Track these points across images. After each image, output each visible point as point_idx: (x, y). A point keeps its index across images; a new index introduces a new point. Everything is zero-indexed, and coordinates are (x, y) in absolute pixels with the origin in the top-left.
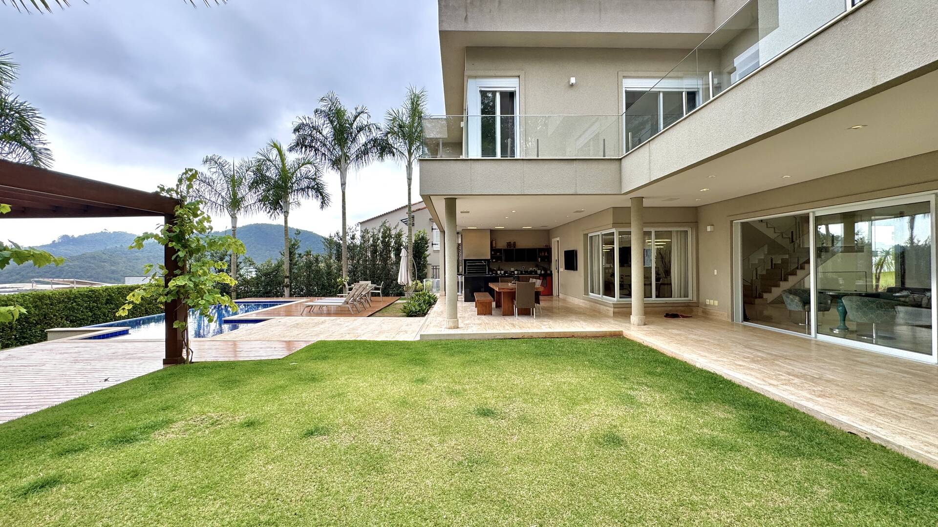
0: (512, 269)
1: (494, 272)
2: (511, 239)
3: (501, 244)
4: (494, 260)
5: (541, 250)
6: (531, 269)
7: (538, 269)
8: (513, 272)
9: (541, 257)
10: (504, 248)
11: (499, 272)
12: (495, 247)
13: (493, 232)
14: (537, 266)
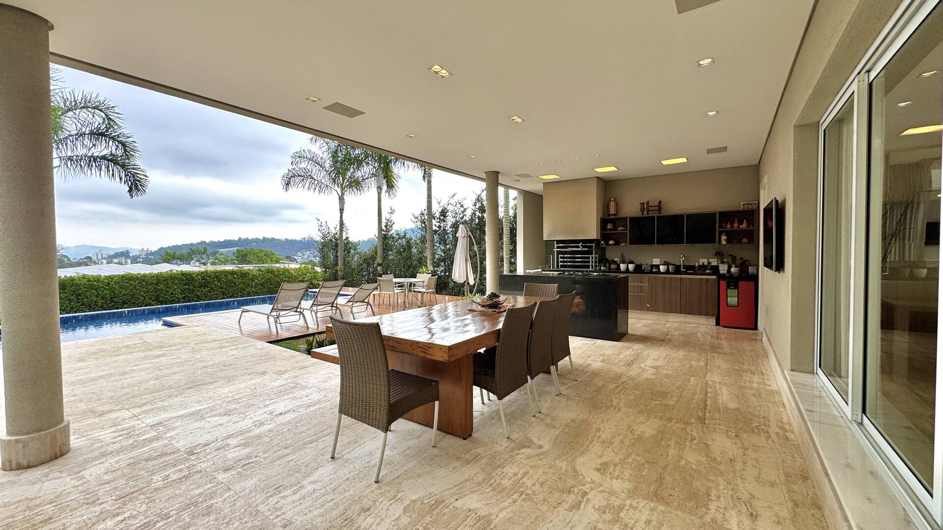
0: (656, 261)
1: (613, 266)
2: (651, 196)
3: (631, 208)
4: (611, 242)
5: (727, 216)
6: (703, 261)
7: (723, 263)
8: (658, 267)
9: (727, 233)
10: (633, 215)
11: (623, 267)
12: (614, 215)
13: (606, 185)
14: (719, 255)
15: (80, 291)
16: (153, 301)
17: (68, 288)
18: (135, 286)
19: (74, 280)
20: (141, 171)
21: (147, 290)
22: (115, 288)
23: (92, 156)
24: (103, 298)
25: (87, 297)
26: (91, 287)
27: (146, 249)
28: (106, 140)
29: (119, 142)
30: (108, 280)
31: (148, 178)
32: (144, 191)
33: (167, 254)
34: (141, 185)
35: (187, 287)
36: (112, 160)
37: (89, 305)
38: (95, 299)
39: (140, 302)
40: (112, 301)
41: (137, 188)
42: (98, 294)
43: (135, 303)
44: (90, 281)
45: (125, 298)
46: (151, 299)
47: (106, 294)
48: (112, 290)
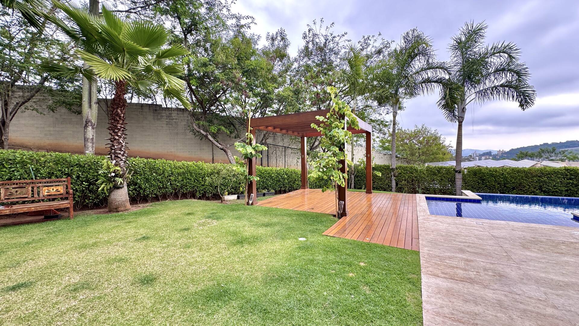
15: (485, 178)
16: (537, 190)
17: (478, 175)
18: (522, 177)
19: (482, 170)
20: (529, 88)
21: (532, 181)
22: (507, 177)
23: (495, 87)
24: (499, 184)
25: (489, 182)
26: (492, 175)
27: (501, 150)
28: (505, 73)
29: (515, 72)
30: (502, 171)
31: (535, 92)
32: (532, 102)
33: (522, 153)
34: (529, 99)
35: (571, 181)
36: (508, 85)
37: (490, 188)
38: (494, 184)
39: (526, 190)
40: (505, 186)
41: (526, 101)
42: (496, 180)
43: (521, 189)
44: (491, 171)
45: (514, 185)
46: (535, 188)
47: (501, 181)
48: (505, 178)
